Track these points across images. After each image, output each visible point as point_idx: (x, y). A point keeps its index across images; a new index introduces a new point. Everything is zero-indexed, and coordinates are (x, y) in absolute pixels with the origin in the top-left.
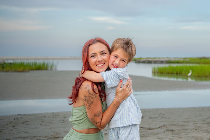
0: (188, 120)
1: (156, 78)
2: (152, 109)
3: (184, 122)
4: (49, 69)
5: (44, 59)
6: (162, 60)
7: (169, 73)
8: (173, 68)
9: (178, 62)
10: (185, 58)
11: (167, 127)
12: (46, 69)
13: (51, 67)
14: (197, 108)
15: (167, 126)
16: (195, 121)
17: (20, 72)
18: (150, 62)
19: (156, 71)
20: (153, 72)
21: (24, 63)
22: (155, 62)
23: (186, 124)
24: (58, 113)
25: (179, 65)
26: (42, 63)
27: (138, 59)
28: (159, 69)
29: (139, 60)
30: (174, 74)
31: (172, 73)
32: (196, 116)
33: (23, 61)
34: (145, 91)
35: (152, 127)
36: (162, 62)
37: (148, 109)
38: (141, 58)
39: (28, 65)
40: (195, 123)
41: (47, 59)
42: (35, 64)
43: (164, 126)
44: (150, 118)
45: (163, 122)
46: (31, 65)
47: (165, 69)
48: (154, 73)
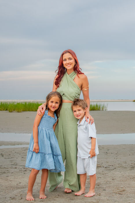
4: (101, 109)
26: (95, 105)
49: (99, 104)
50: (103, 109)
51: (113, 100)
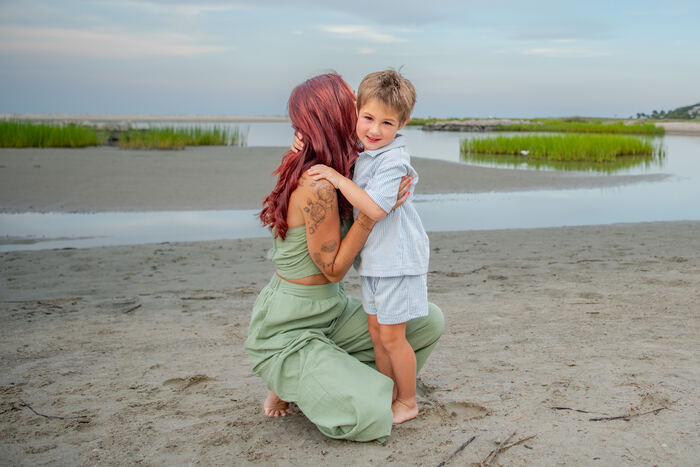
0: (536, 256)
1: (469, 163)
2: (459, 232)
3: (529, 259)
4: (229, 143)
5: (219, 121)
6: (484, 123)
7: (497, 153)
8: (508, 141)
9: (518, 129)
10: (535, 120)
11: (490, 271)
12: (223, 143)
13: (233, 140)
14: (557, 229)
15: (491, 269)
16: (551, 258)
17: (164, 149)
18: (455, 129)
19: (469, 150)
20: (461, 151)
21: (172, 129)
22: (468, 128)
23: (532, 263)
24: (250, 240)
25: (520, 135)
26: (213, 129)
27: (430, 120)
28: (477, 143)
29: (432, 124)
30: (510, 154)
31: (504, 153)
32: (554, 246)
33: (170, 125)
34: (442, 193)
35: (457, 271)
36: (483, 129)
37: (450, 233)
38: (435, 120)
39: (182, 134)
40: (553, 261)
41: (223, 121)
42: (198, 132)
43: (484, 268)
44: (454, 251)
45: (483, 259)
46: (189, 132)
47: (490, 143)
48: (465, 152)
49: (222, 129)
50: (235, 142)
51: (261, 118)
